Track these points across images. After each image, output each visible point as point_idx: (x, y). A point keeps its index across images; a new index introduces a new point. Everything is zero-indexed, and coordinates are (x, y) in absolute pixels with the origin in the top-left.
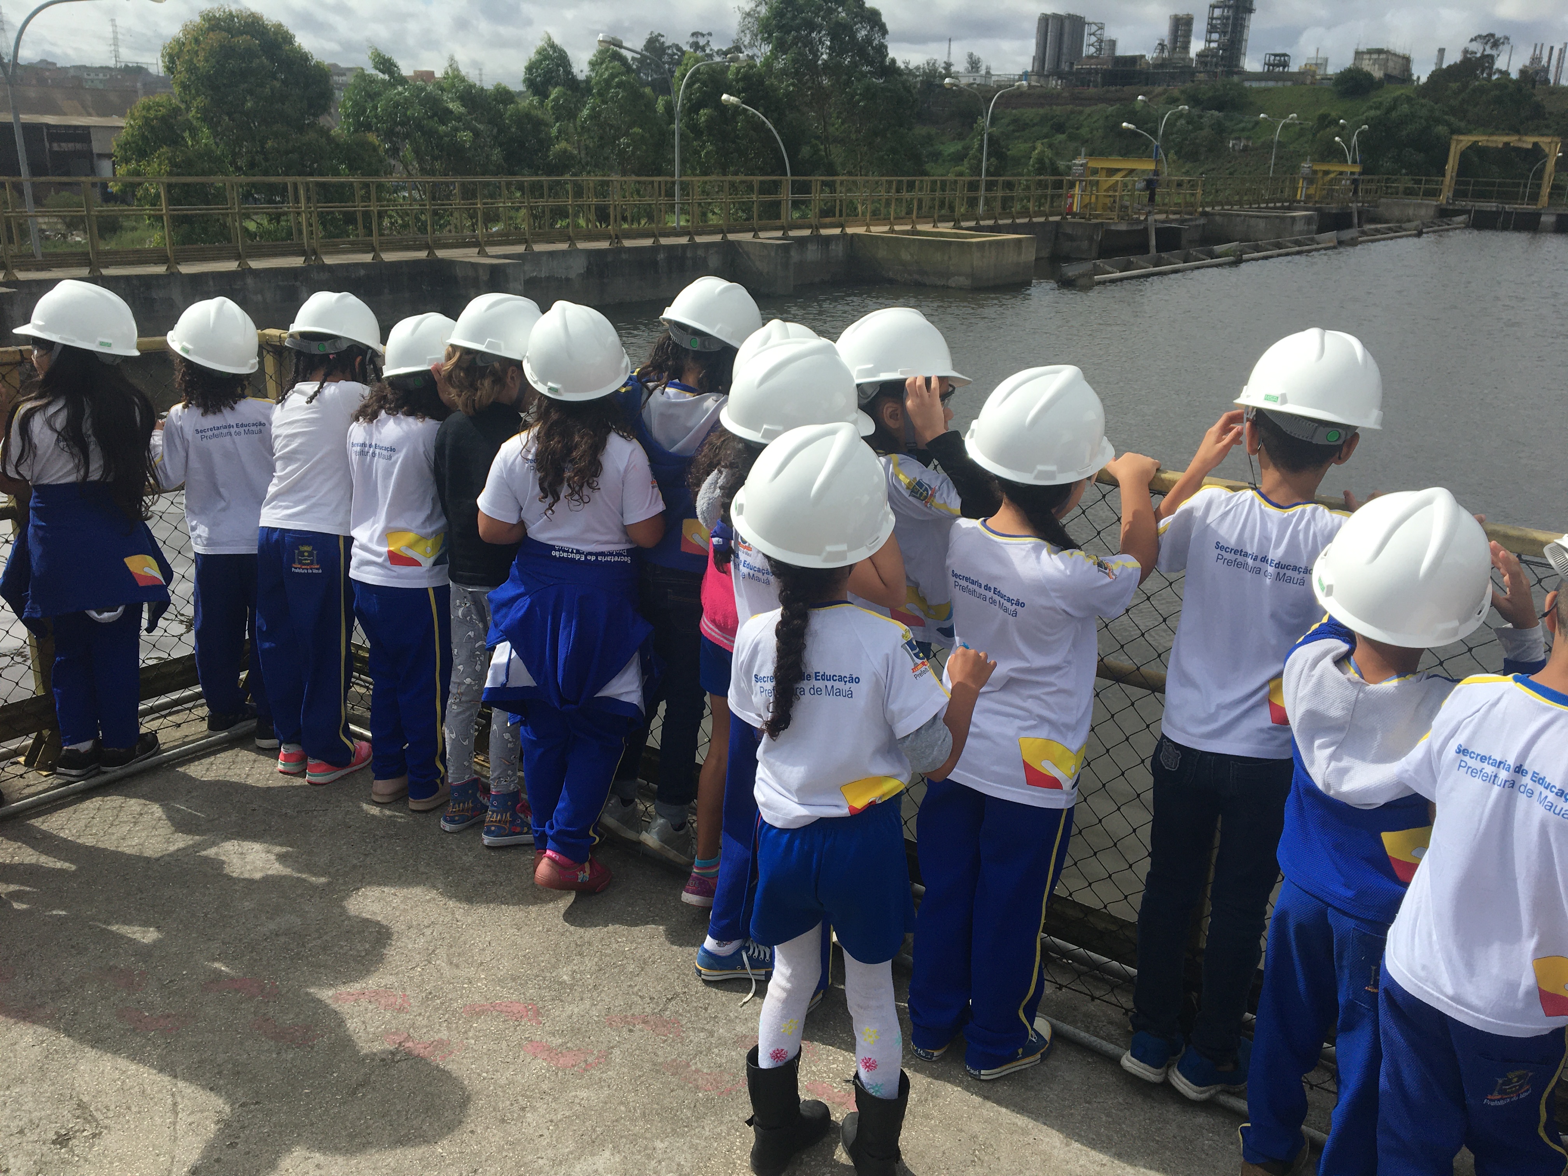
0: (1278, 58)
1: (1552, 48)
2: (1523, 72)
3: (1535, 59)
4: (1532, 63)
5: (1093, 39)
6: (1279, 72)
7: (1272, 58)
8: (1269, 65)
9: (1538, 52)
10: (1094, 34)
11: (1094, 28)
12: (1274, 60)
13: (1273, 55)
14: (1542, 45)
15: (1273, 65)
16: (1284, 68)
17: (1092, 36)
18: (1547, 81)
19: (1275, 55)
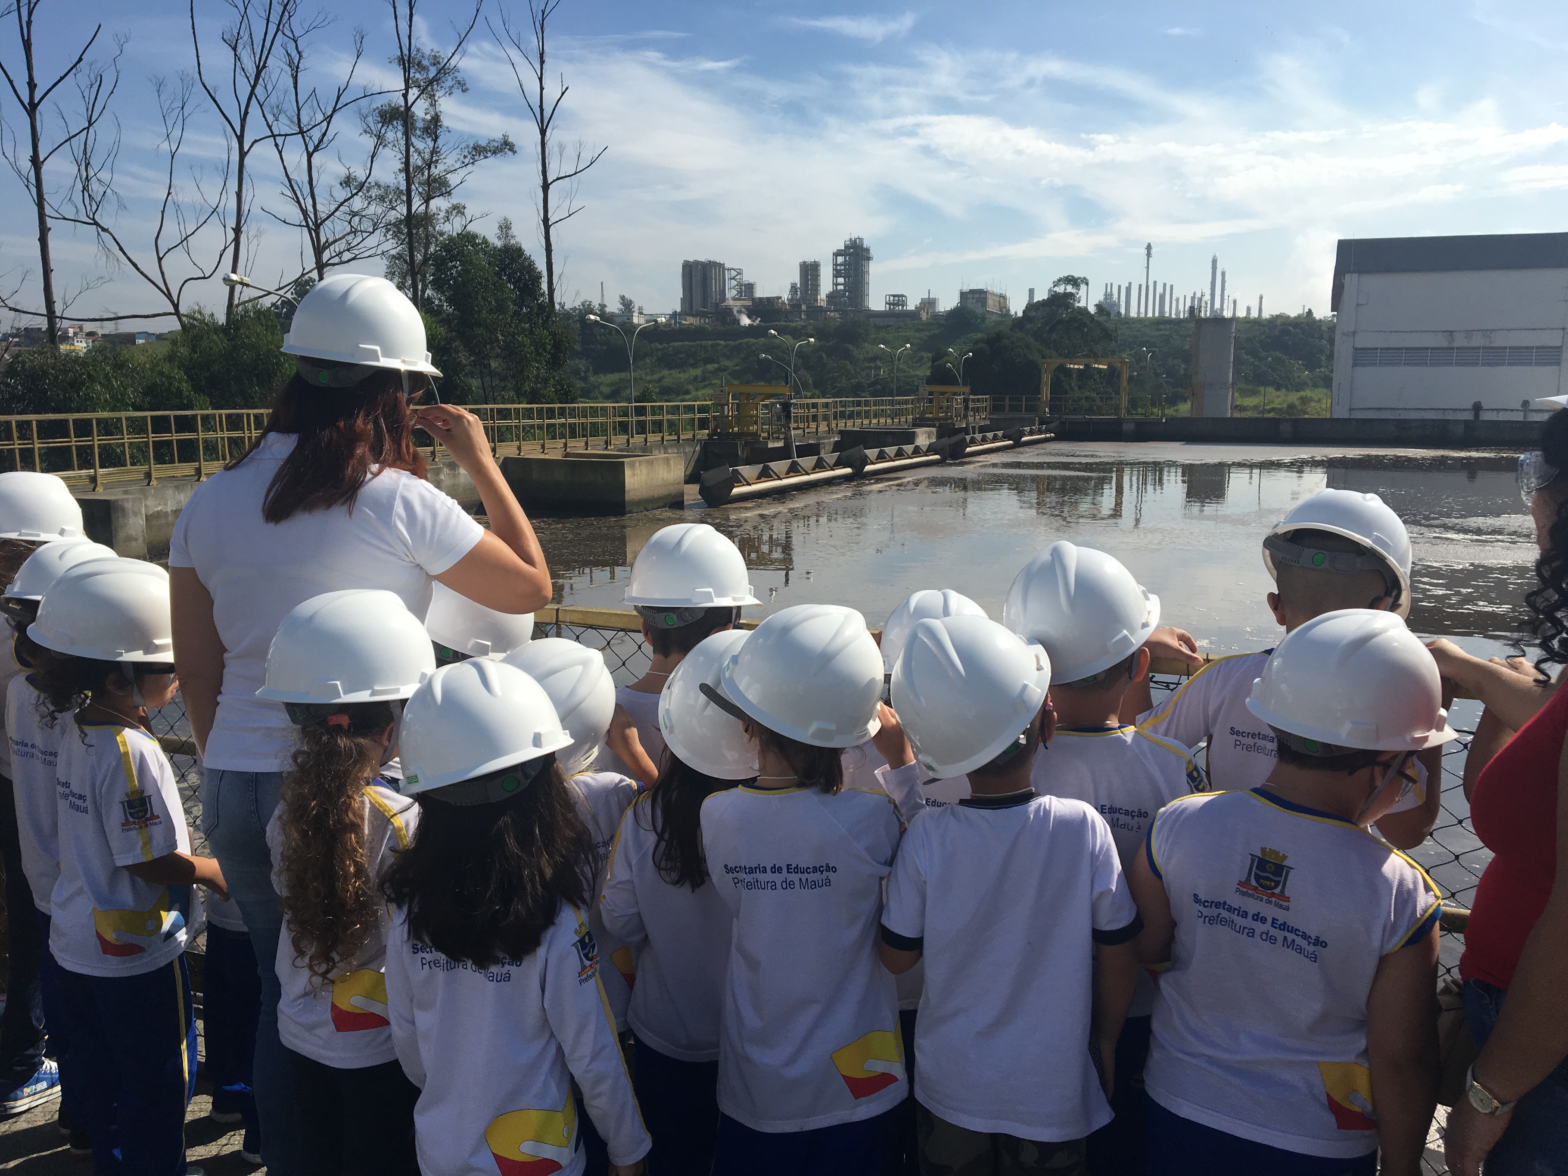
0: (897, 298)
1: (1120, 287)
2: (1099, 306)
3: (1108, 296)
4: (1106, 299)
5: (734, 283)
6: (899, 310)
7: (892, 298)
8: (890, 304)
9: (1109, 290)
10: (733, 278)
11: (734, 273)
12: (894, 300)
13: (892, 295)
14: (1112, 284)
15: (894, 304)
16: (903, 307)
17: (733, 280)
18: (1119, 313)
19: (894, 296)
